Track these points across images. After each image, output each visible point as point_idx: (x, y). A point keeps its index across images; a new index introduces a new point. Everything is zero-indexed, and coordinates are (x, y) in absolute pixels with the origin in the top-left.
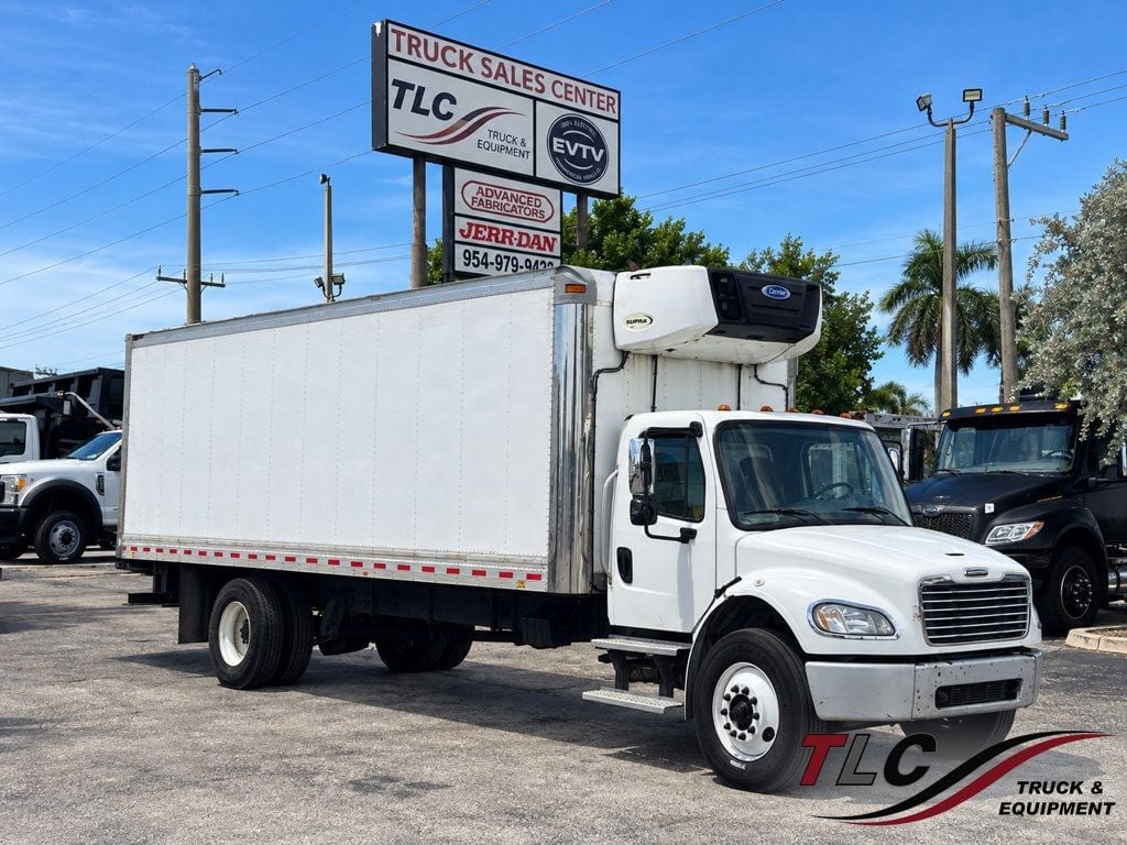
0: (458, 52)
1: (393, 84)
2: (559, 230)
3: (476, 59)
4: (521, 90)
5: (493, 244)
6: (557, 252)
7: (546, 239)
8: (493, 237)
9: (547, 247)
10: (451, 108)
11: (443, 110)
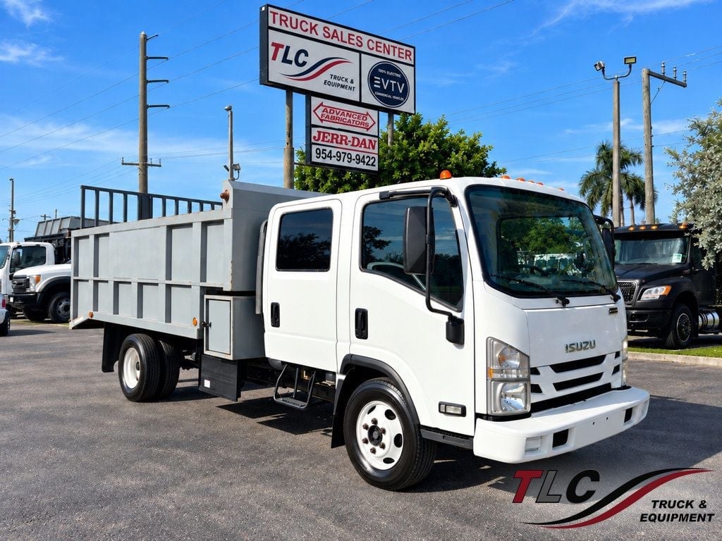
0: (309, 24)
1: (272, 46)
2: (377, 135)
3: (321, 27)
5: (335, 144)
6: (376, 150)
7: (370, 141)
8: (334, 140)
9: (371, 147)
10: (305, 59)
11: (300, 61)
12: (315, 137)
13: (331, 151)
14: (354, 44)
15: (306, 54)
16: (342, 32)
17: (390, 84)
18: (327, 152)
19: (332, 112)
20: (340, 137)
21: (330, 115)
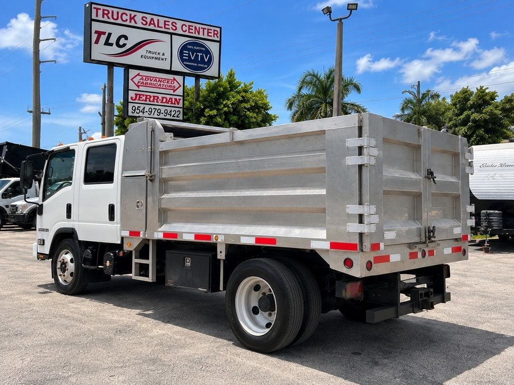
0: (129, 15)
1: (95, 33)
2: (182, 95)
3: (139, 17)
4: (163, 29)
5: (148, 102)
6: (181, 105)
7: (176, 99)
8: (148, 100)
9: (176, 103)
10: (125, 42)
11: (121, 43)
12: (132, 98)
13: (144, 108)
14: (169, 29)
15: (126, 38)
16: (158, 20)
17: (197, 56)
18: (141, 109)
19: (147, 79)
20: (152, 98)
21: (145, 82)
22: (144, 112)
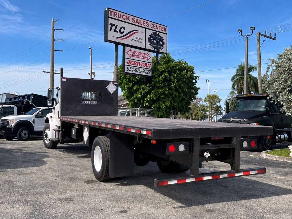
0: (126, 16)
1: (110, 24)
2: (151, 62)
3: (131, 18)
4: (142, 25)
6: (151, 68)
7: (148, 64)
8: (135, 64)
9: (148, 66)
10: (124, 30)
11: (122, 31)
12: (127, 63)
13: (133, 68)
14: (145, 25)
15: (124, 29)
16: (140, 20)
17: (157, 41)
18: (132, 68)
19: (134, 53)
20: (137, 63)
22: (133, 70)
